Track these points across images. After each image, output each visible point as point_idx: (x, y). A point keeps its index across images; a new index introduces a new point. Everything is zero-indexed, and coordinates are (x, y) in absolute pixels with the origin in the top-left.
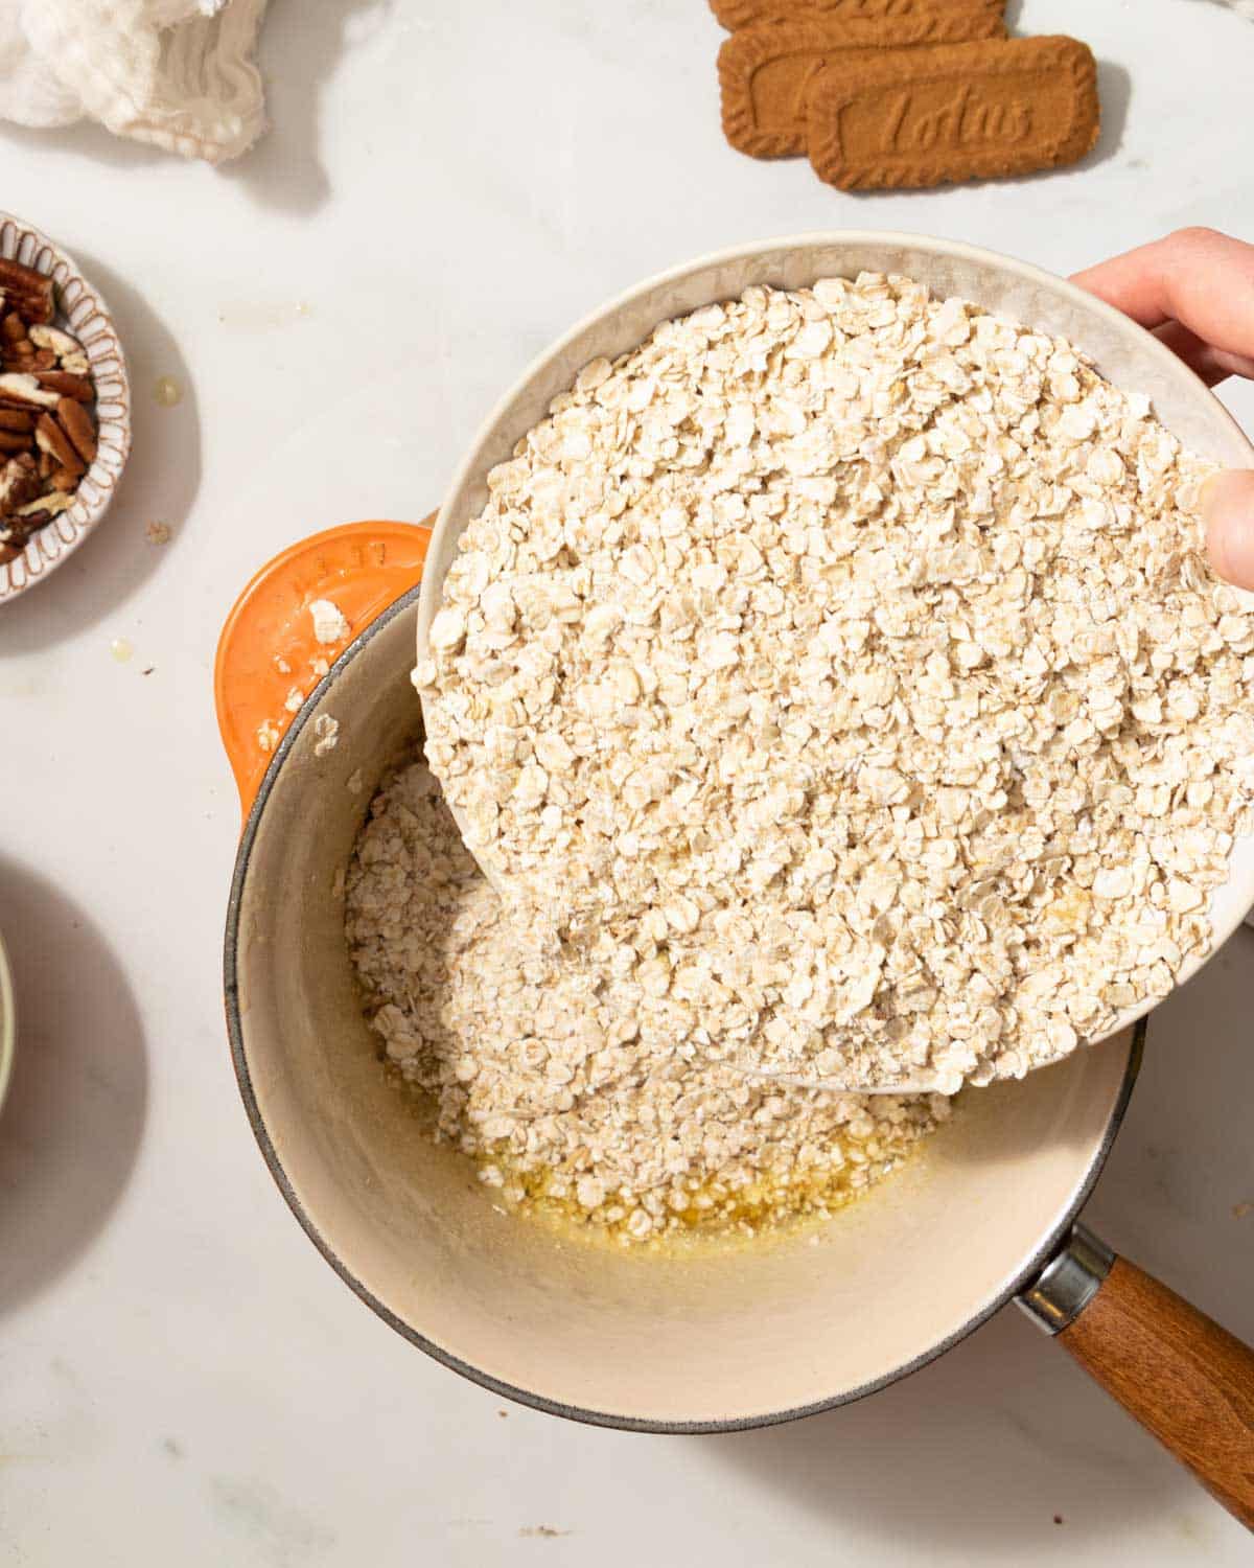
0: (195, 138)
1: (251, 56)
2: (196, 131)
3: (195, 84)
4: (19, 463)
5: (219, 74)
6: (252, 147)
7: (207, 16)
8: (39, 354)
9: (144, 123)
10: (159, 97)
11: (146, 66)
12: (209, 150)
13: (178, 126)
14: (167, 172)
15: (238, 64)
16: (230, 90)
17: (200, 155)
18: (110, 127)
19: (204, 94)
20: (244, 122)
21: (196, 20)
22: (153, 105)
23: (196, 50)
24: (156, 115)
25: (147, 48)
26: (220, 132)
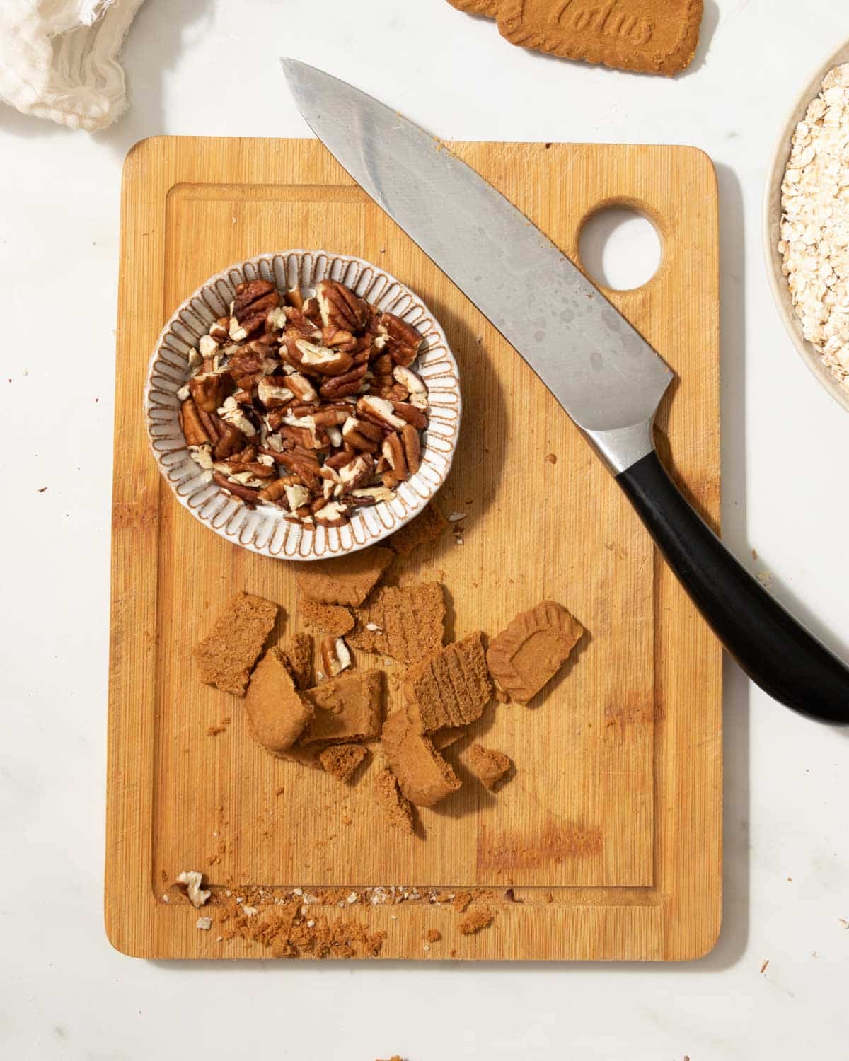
0: (78, 114)
1: (117, 57)
2: (79, 110)
3: (77, 78)
4: (364, 460)
5: (94, 70)
6: (116, 121)
7: (87, 26)
8: (396, 388)
9: (41, 104)
10: (52, 87)
11: (43, 66)
12: (88, 123)
13: (66, 106)
14: (59, 139)
15: (109, 63)
16: (101, 80)
17: (81, 126)
18: (18, 108)
19: (84, 84)
20: (112, 103)
21: (79, 28)
22: (48, 92)
23: (78, 53)
24: (50, 99)
25: (43, 52)
26: (95, 110)
